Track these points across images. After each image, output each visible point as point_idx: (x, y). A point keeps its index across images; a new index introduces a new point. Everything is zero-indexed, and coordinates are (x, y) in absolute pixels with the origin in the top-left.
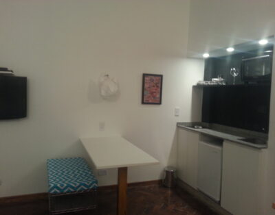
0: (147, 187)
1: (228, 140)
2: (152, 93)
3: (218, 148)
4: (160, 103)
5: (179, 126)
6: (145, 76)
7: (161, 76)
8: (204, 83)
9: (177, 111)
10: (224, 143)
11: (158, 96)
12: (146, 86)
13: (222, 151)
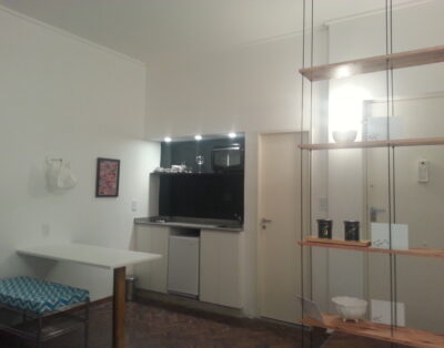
0: (102, 306)
1: (205, 229)
2: (108, 182)
3: (193, 240)
4: (116, 195)
5: (137, 222)
6: (100, 161)
7: (118, 161)
8: (161, 170)
9: (134, 204)
10: (202, 233)
11: (115, 186)
12: (102, 173)
13: (199, 242)
